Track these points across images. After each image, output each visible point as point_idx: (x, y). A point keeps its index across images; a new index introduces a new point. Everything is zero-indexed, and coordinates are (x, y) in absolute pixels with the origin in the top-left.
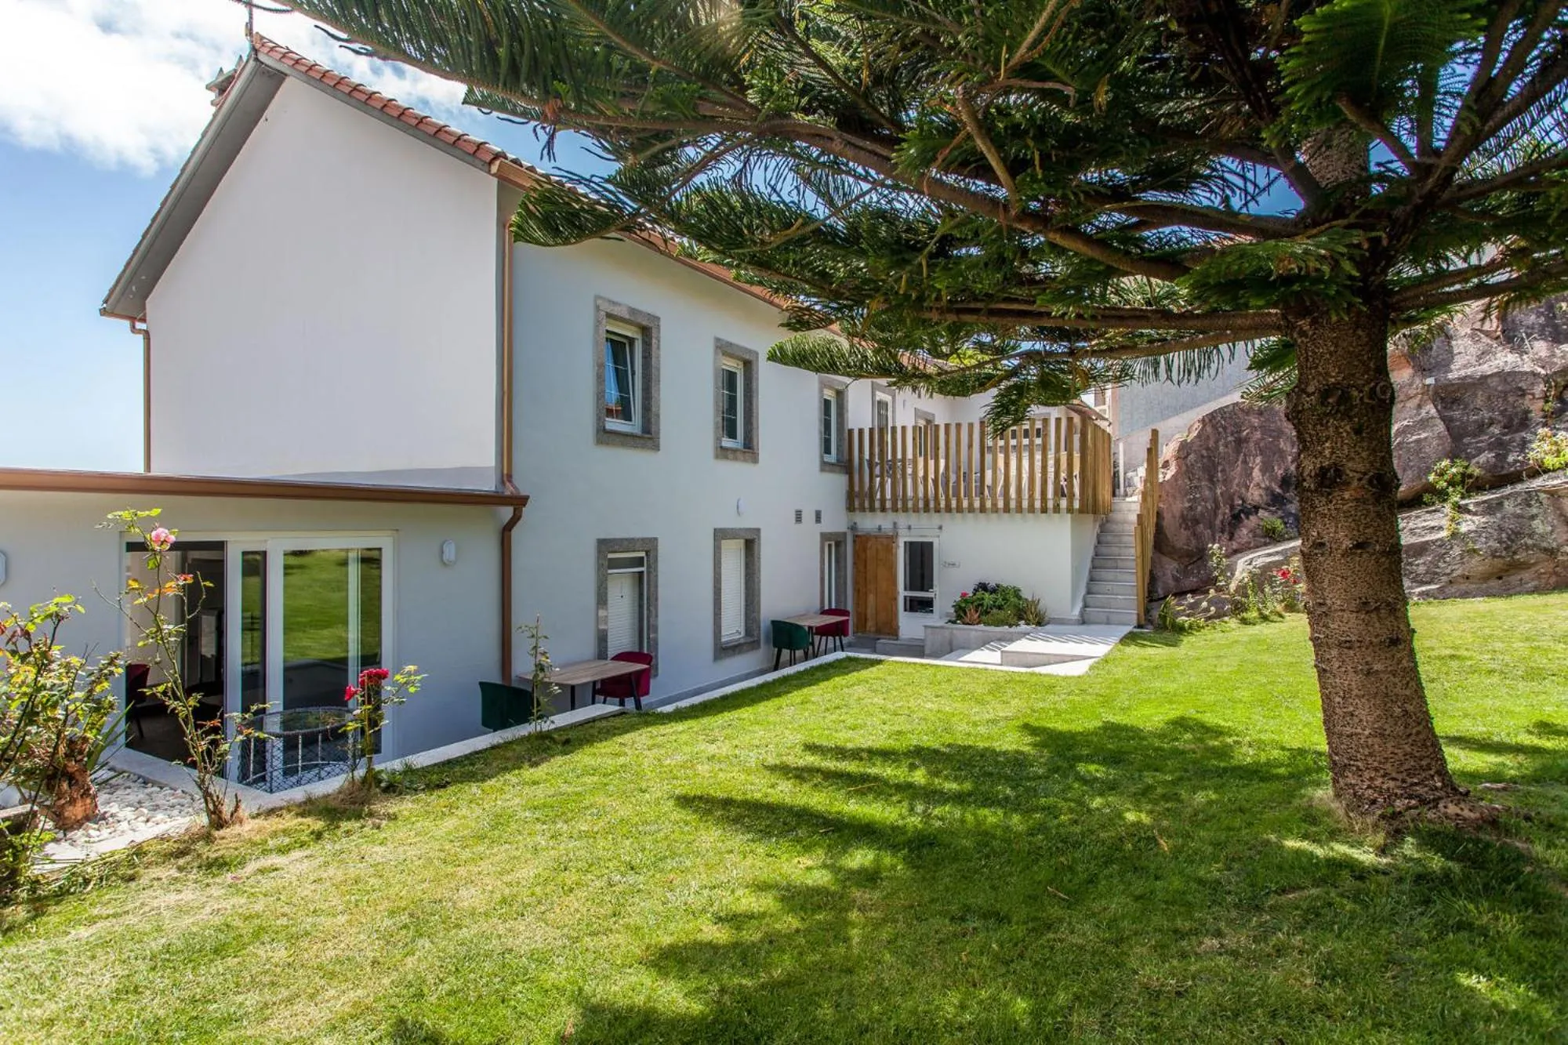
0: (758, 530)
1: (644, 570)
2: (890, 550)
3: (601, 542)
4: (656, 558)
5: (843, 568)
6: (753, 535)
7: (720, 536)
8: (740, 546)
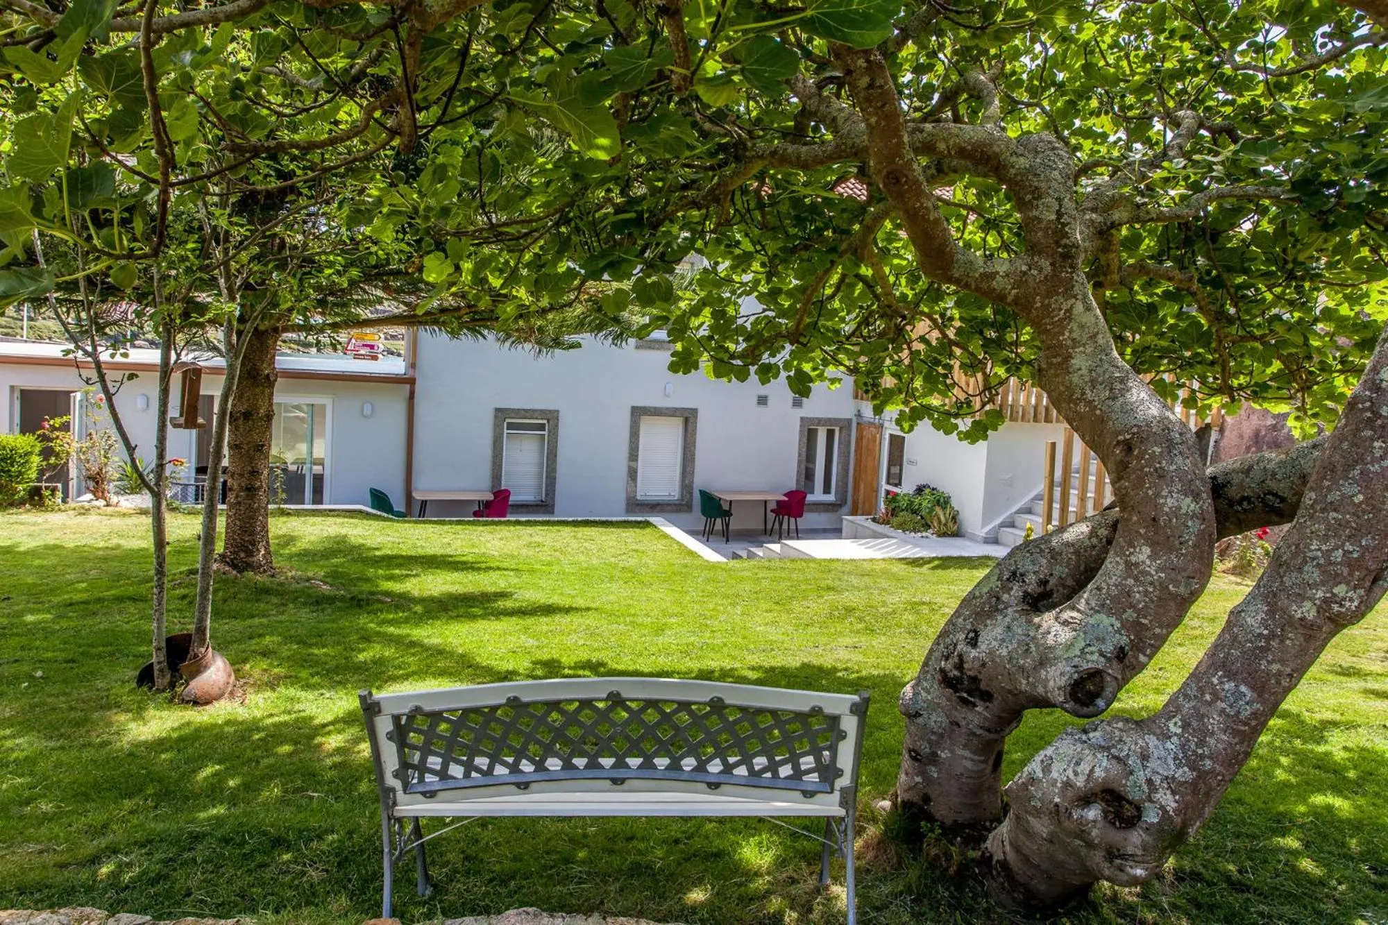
0: (696, 410)
1: (546, 433)
2: (875, 442)
3: (497, 410)
4: (557, 425)
5: (845, 455)
6: (686, 414)
7: (638, 413)
8: (678, 423)
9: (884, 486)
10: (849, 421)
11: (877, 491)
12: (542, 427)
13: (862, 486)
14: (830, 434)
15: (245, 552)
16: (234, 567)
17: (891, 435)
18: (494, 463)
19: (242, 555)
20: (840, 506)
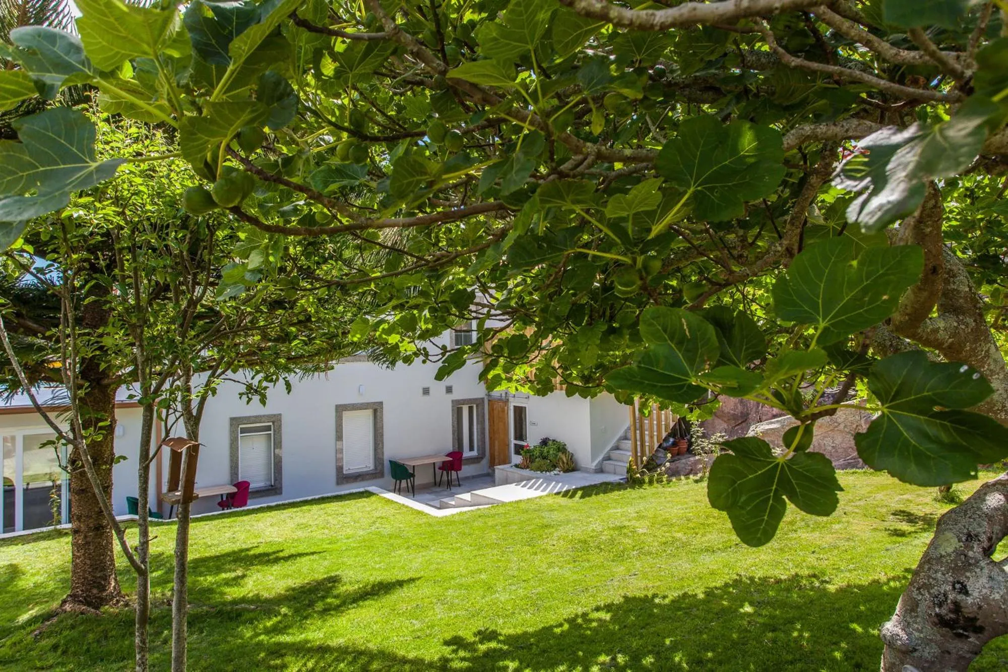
0: (381, 403)
1: (272, 432)
2: (504, 411)
3: (232, 419)
4: (280, 426)
5: (481, 422)
6: (375, 407)
7: (341, 409)
8: (369, 413)
9: (513, 442)
10: (483, 399)
11: (508, 445)
12: (268, 428)
13: (496, 443)
14: (471, 409)
15: (98, 587)
16: (89, 604)
17: (515, 407)
18: (232, 461)
19: (95, 591)
20: (482, 458)
